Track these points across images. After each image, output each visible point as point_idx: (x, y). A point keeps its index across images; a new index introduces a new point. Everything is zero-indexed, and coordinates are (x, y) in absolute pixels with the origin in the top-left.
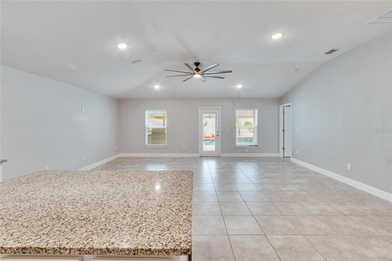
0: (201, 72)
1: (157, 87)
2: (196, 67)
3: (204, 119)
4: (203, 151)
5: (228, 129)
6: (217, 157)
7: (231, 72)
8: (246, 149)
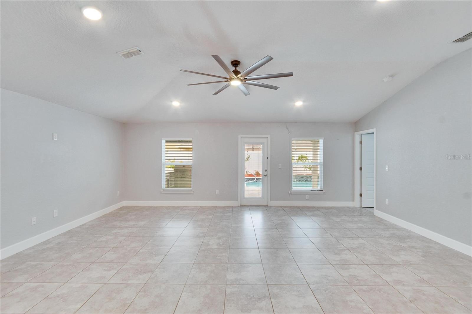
0: (242, 76)
1: (176, 104)
2: (234, 69)
3: (246, 152)
4: (244, 197)
5: (280, 166)
6: (265, 206)
7: (290, 75)
8: (307, 196)
